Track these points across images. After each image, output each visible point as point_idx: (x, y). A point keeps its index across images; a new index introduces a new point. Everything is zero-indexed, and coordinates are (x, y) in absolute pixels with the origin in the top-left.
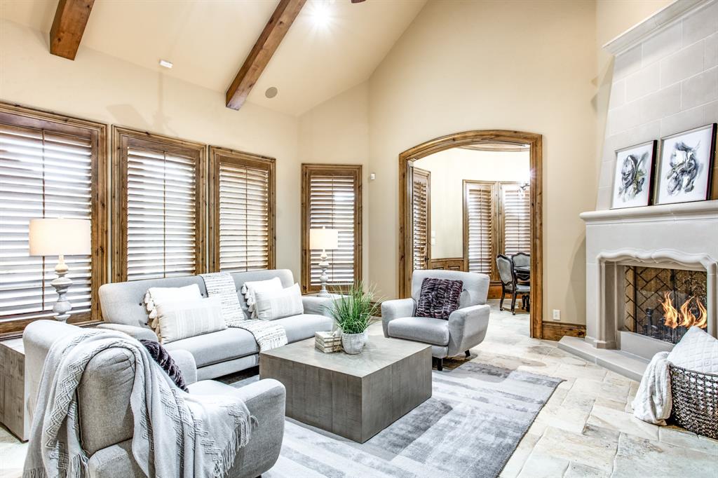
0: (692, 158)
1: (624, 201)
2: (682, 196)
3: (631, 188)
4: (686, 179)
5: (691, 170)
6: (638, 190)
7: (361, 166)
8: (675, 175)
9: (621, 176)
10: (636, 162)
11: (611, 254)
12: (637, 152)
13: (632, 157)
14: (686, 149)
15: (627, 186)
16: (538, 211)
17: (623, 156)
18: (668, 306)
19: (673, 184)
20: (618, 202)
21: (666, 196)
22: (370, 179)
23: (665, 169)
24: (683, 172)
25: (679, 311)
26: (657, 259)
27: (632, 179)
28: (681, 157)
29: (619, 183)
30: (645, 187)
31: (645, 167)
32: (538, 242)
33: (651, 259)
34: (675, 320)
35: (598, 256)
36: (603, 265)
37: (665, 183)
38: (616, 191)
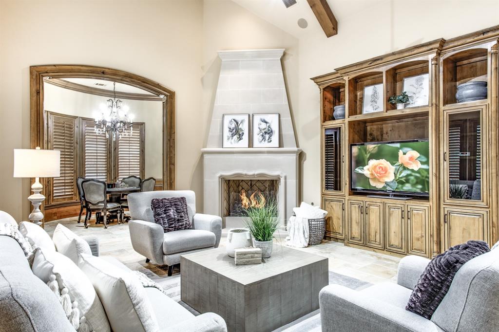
0: (269, 127)
1: (231, 143)
2: (266, 144)
3: (235, 137)
4: (267, 136)
6: (240, 138)
8: (261, 134)
9: (228, 129)
10: (237, 123)
12: (239, 118)
13: (235, 120)
14: (266, 122)
15: (233, 135)
17: (228, 118)
18: (244, 197)
19: (261, 138)
20: (227, 144)
23: (256, 131)
24: (266, 133)
25: (250, 200)
28: (264, 126)
30: (246, 137)
31: (245, 127)
33: (254, 175)
34: (247, 204)
35: (219, 175)
36: (220, 180)
38: (225, 138)
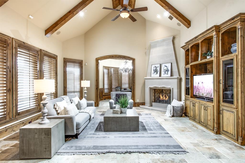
0: (167, 68)
1: (154, 75)
2: (166, 75)
3: (155, 73)
4: (167, 72)
5: (167, 70)
6: (157, 73)
7: (82, 61)
8: (164, 71)
9: (153, 70)
10: (156, 68)
11: (152, 86)
12: (157, 66)
13: (155, 66)
14: (166, 67)
15: (155, 72)
16: (134, 77)
17: (153, 66)
18: (161, 96)
19: (164, 73)
20: (152, 75)
21: (163, 75)
22: (85, 65)
23: (162, 70)
24: (166, 71)
25: (163, 97)
26: (162, 87)
27: (156, 71)
28: (165, 68)
29: (153, 72)
30: (159, 73)
31: (158, 69)
32: (134, 84)
33: (161, 87)
34: (162, 98)
35: (149, 87)
36: (150, 89)
37: (163, 73)
38: (152, 73)
